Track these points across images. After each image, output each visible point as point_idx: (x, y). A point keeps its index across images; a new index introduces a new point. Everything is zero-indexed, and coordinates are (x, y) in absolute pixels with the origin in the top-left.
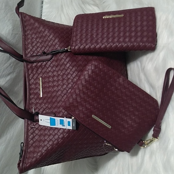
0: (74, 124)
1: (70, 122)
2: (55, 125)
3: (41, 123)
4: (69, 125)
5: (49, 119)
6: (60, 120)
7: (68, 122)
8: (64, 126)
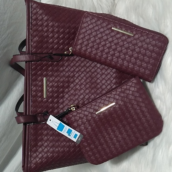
0: (80, 139)
1: (77, 135)
2: (62, 131)
3: (48, 123)
4: (75, 137)
5: (59, 123)
6: (69, 129)
7: (76, 134)
8: (69, 135)
